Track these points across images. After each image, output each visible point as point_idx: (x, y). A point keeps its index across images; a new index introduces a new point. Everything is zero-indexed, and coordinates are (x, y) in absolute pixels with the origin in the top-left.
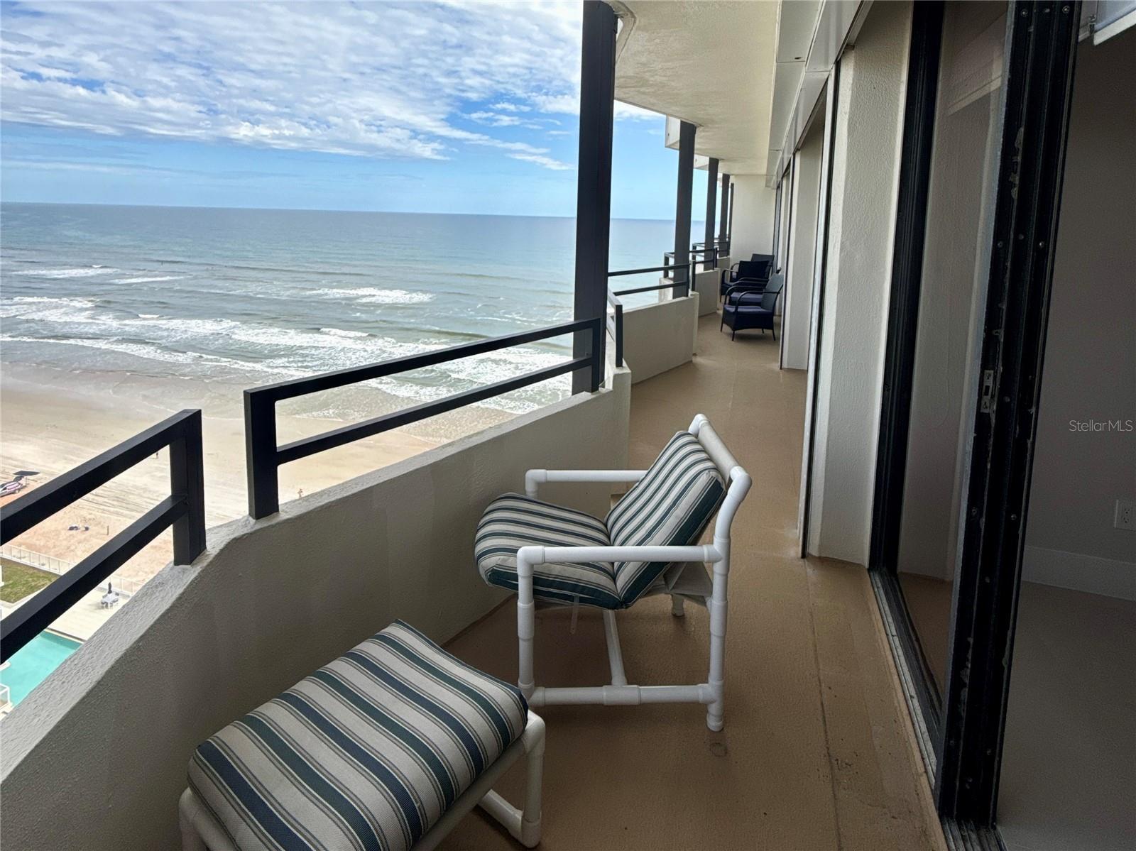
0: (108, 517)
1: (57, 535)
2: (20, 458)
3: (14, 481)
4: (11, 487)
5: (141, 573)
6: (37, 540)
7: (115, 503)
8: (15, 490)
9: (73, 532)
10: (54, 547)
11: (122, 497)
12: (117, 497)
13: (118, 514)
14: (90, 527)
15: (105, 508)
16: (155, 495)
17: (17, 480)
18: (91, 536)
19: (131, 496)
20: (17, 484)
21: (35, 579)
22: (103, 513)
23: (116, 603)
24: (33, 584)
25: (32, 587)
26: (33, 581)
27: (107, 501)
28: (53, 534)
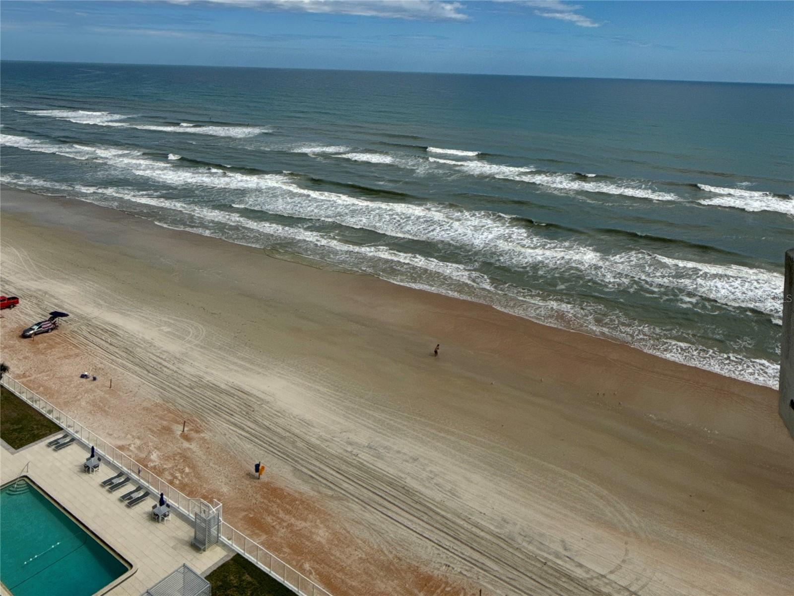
0: (114, 369)
1: (69, 381)
2: (61, 297)
3: (49, 321)
4: (45, 326)
5: (129, 436)
6: (53, 384)
7: (124, 354)
8: (48, 330)
9: (84, 380)
10: (65, 394)
11: (130, 349)
12: (127, 349)
13: (124, 367)
14: (97, 377)
15: (114, 358)
16: (159, 351)
17: (51, 319)
18: (97, 387)
19: (138, 349)
20: (50, 324)
21: (39, 427)
22: (111, 363)
23: (96, 469)
24: (36, 432)
25: (35, 435)
26: (37, 429)
27: (117, 351)
28: (68, 379)
